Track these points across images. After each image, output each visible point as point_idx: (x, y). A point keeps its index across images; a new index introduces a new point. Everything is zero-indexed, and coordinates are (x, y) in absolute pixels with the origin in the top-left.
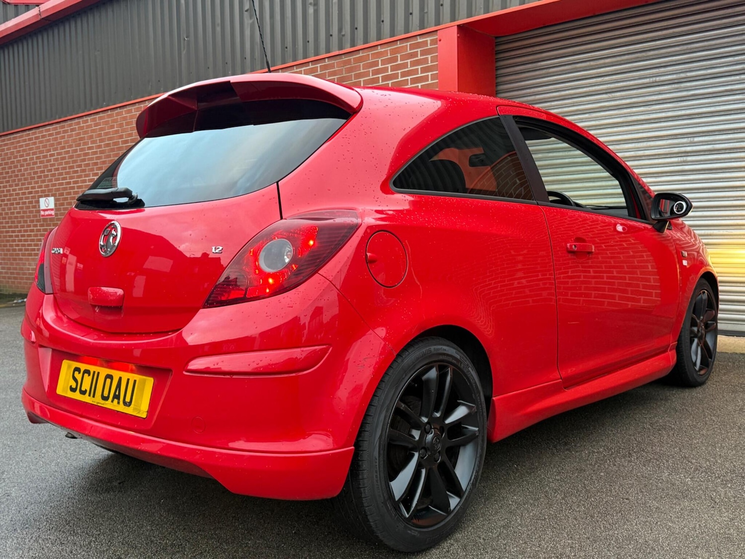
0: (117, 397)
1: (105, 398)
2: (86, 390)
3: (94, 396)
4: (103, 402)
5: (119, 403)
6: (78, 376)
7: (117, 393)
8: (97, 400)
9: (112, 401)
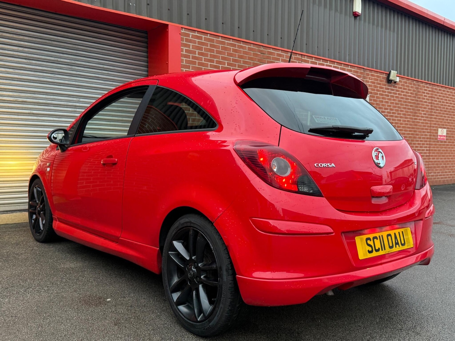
0: (397, 244)
1: (391, 247)
2: (379, 248)
3: (385, 249)
4: (391, 250)
5: (399, 246)
6: (371, 243)
7: (397, 242)
8: (388, 250)
9: (396, 247)
